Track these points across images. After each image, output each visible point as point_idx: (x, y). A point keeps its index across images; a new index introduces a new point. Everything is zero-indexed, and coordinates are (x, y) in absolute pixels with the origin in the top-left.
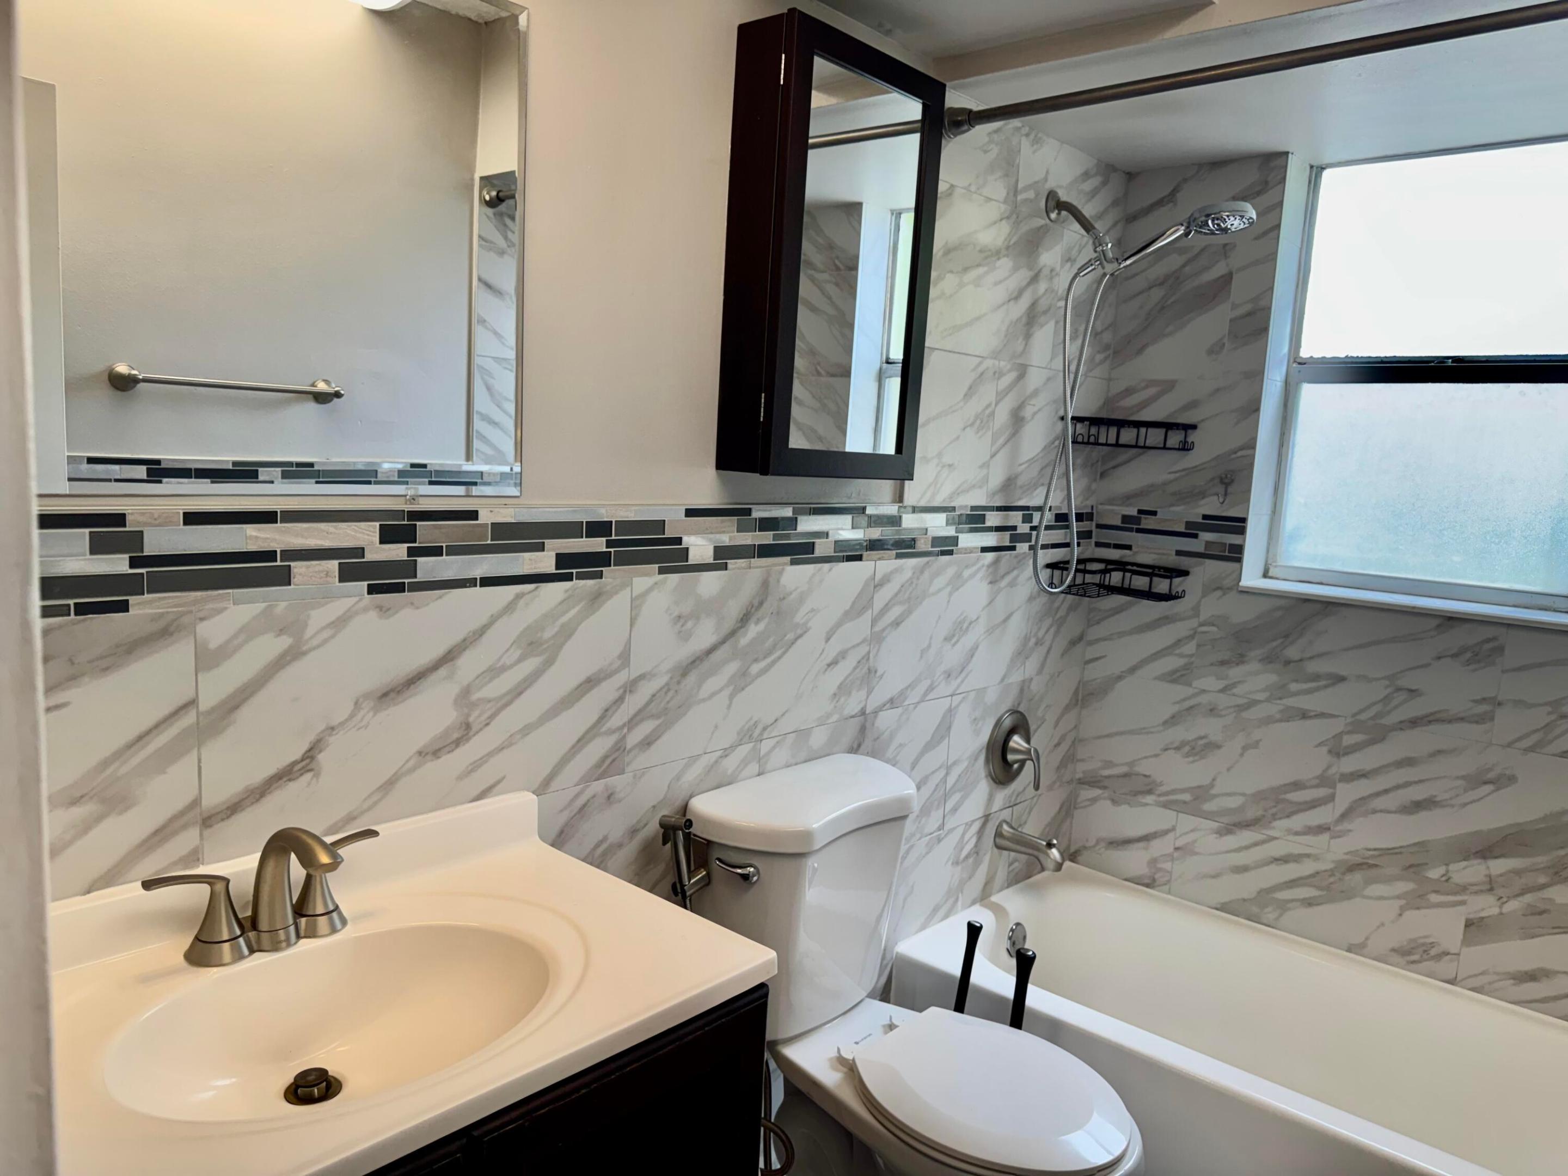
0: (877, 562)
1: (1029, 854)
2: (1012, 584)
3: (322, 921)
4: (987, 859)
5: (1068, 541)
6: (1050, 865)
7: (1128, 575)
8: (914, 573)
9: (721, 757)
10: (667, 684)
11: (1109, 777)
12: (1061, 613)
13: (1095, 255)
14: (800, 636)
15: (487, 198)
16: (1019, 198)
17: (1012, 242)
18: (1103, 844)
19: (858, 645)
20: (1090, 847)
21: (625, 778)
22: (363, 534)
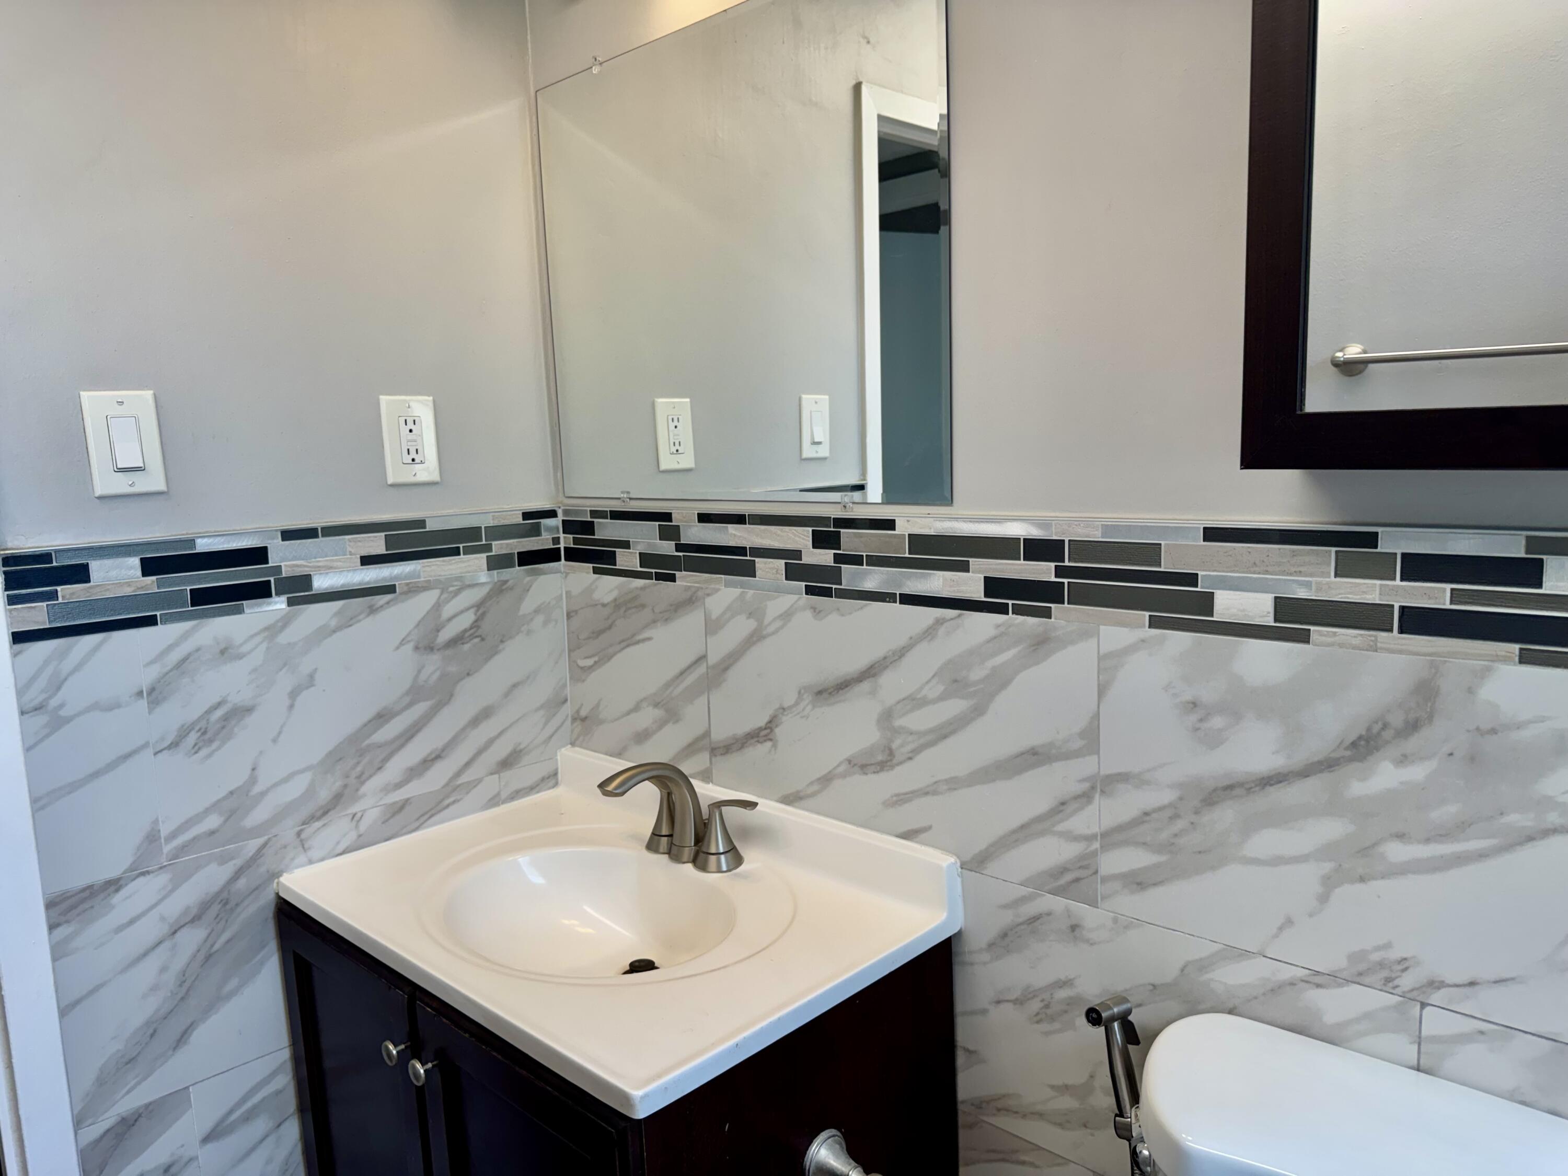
9: (1304, 980)
21: (1102, 915)
22: (800, 538)
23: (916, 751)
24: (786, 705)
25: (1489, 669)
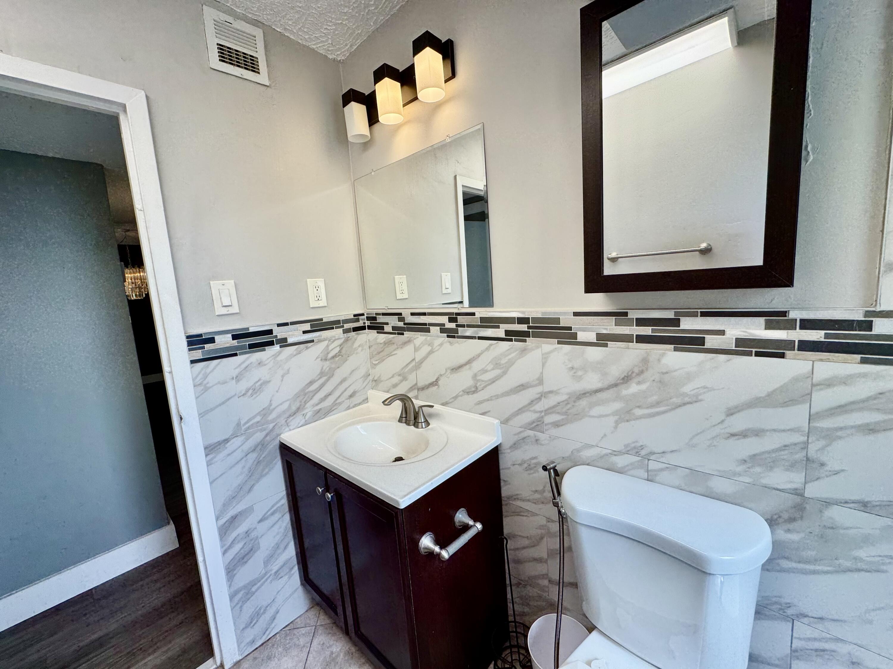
9: (611, 454)
10: (567, 400)
14: (689, 403)
21: (545, 436)
22: (444, 320)
23: (485, 387)
24: (442, 373)
25: (664, 353)
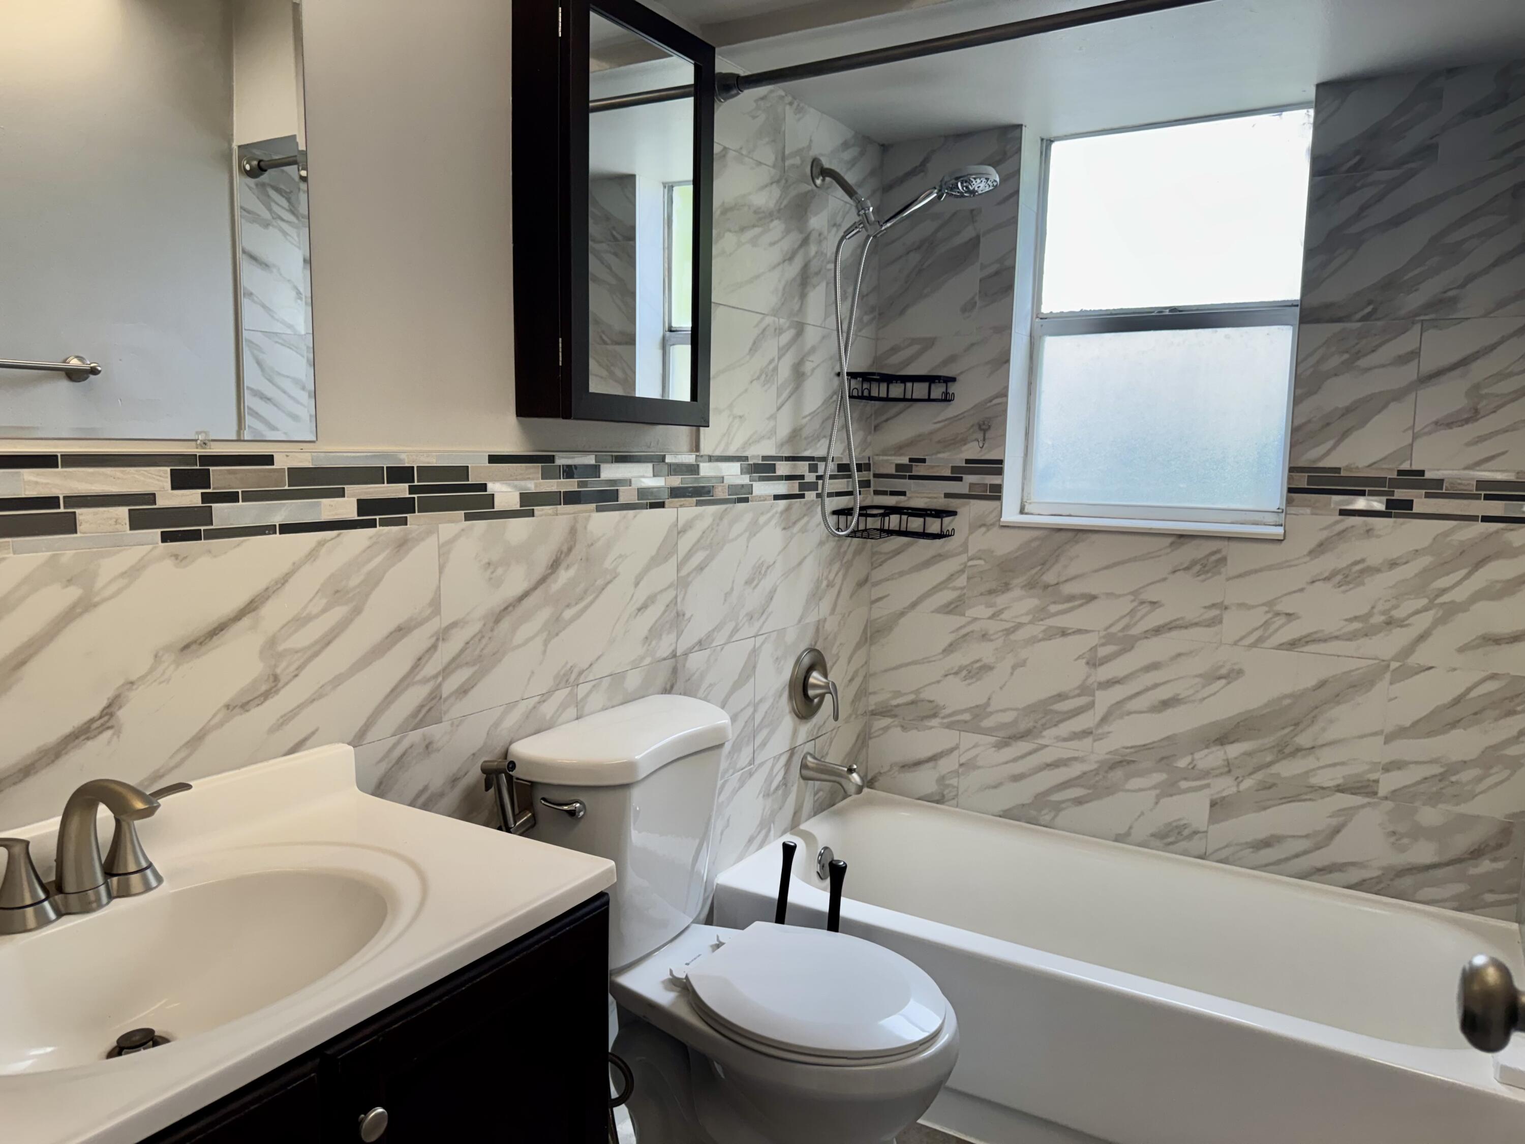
0: (679, 509)
1: (834, 781)
2: (804, 530)
3: (135, 879)
4: (795, 789)
5: (850, 489)
6: (851, 789)
7: (904, 517)
8: (714, 520)
9: (539, 702)
10: (480, 632)
11: (897, 706)
12: (849, 556)
13: (857, 219)
14: (609, 582)
15: (248, 167)
16: (787, 163)
17: (782, 206)
18: (896, 769)
19: (666, 589)
20: (884, 773)
21: (444, 726)
22: (153, 480)
23: (302, 667)
24: (133, 678)
